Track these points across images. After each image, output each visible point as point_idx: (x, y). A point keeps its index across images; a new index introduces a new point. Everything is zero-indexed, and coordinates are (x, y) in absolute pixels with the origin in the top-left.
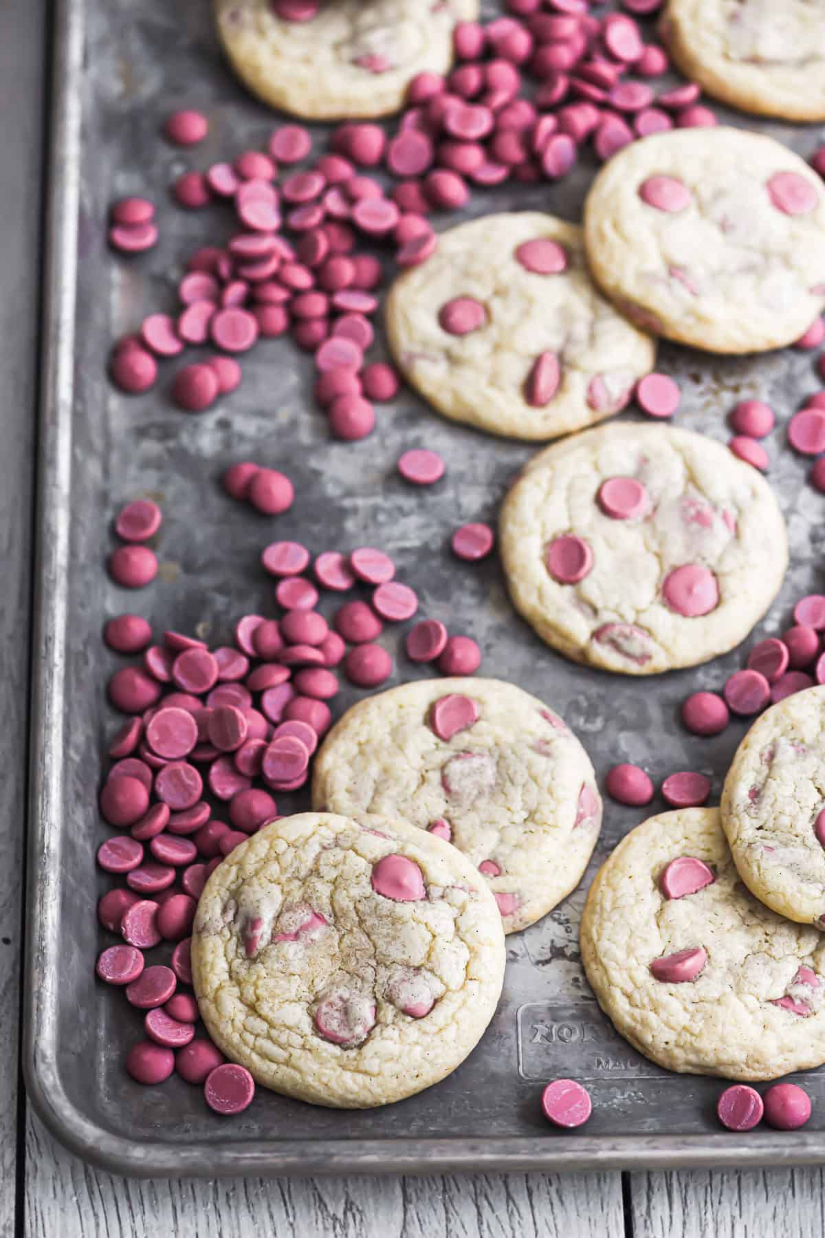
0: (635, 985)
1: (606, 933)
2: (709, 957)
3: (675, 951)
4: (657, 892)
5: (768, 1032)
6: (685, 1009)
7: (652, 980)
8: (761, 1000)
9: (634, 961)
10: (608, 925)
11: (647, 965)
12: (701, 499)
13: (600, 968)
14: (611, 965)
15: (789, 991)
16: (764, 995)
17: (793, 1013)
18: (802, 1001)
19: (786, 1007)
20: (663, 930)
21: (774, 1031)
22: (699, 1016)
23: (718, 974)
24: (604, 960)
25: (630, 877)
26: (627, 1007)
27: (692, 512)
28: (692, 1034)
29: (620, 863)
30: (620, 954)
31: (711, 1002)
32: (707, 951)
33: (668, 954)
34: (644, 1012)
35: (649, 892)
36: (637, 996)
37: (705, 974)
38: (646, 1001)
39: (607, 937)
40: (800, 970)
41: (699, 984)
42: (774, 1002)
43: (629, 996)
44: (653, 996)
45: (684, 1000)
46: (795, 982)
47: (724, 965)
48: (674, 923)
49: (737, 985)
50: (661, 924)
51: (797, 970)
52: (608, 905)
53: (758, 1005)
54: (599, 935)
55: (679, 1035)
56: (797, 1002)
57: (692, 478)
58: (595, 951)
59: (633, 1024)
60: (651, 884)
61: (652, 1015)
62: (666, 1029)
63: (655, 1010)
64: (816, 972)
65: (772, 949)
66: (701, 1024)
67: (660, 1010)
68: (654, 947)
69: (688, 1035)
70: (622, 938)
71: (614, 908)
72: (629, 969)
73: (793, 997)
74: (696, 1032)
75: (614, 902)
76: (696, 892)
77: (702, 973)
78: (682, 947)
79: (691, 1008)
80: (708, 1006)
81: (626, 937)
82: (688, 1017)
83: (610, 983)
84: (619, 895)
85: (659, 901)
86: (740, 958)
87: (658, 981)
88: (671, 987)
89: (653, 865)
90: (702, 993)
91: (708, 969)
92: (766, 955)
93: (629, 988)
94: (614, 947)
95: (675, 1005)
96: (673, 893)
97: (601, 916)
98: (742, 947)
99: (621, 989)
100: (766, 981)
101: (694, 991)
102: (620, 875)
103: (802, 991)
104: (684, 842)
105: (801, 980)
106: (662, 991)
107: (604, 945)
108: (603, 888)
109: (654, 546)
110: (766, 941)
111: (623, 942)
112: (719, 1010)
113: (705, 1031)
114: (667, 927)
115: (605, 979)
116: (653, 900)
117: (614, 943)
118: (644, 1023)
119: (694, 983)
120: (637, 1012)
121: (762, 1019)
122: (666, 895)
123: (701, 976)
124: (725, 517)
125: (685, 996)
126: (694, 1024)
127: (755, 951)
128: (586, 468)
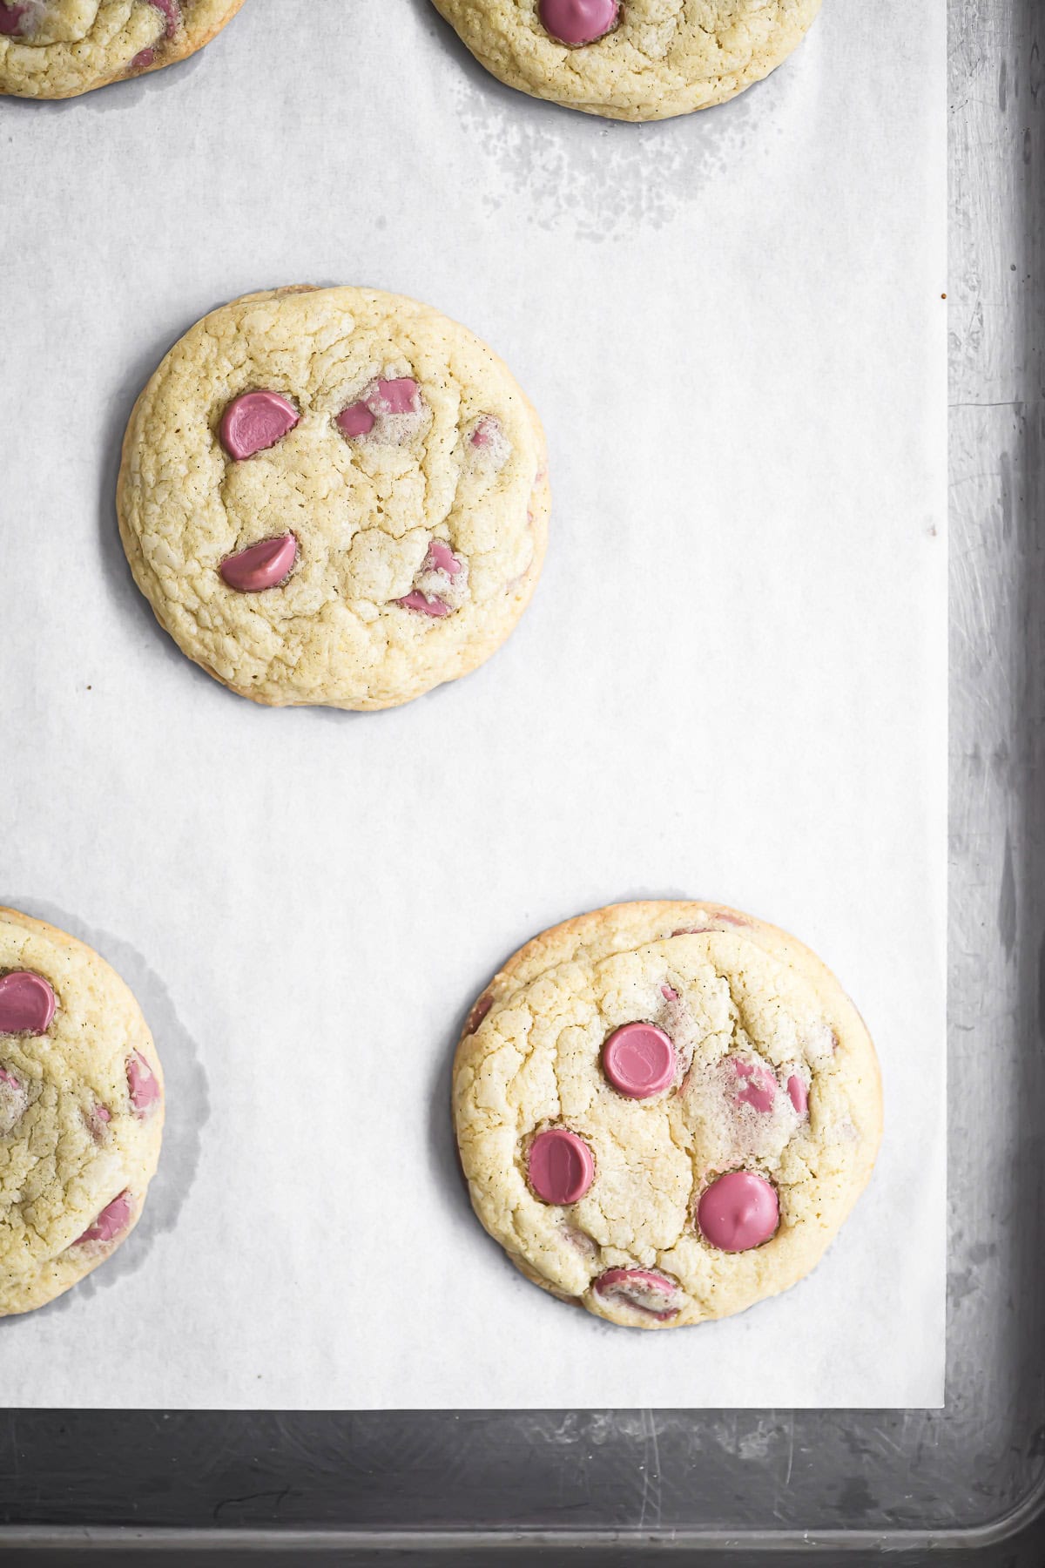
0: (201, 599)
1: (153, 522)
2: (301, 546)
3: (252, 541)
4: (217, 449)
5: (394, 652)
6: (274, 630)
7: (225, 591)
8: (379, 604)
9: (195, 565)
10: (154, 509)
11: (215, 568)
12: (757, 1061)
13: (150, 574)
14: (165, 572)
15: (418, 586)
16: (383, 596)
17: (425, 617)
18: (437, 597)
19: (416, 608)
20: (232, 513)
21: (402, 649)
22: (294, 641)
23: (316, 572)
24: (154, 564)
25: (178, 431)
26: (194, 629)
27: (743, 1085)
28: (288, 667)
29: (162, 409)
30: (176, 556)
31: (310, 618)
32: (296, 540)
33: (242, 547)
34: (218, 636)
35: (206, 450)
36: (204, 614)
37: (297, 574)
38: (218, 621)
39: (155, 528)
40: (432, 550)
41: (292, 590)
42: (400, 603)
43: (195, 614)
44: (228, 613)
45: (272, 618)
46: (425, 570)
47: (323, 556)
48: (246, 500)
49: (345, 585)
50: (228, 503)
51: (427, 549)
52: (150, 477)
53: (375, 612)
54: (142, 522)
55: (271, 666)
56: (431, 599)
57: (743, 1022)
58: (139, 548)
59: (206, 653)
60: (207, 438)
61: (229, 642)
62: (252, 660)
63: (234, 635)
64: (454, 549)
65: (390, 522)
66: (299, 652)
67: (240, 634)
68: (222, 540)
69: (284, 667)
70: (175, 529)
71: (159, 482)
72: (190, 578)
73: (425, 593)
74: (294, 662)
75: (159, 472)
76: (273, 444)
77: (292, 573)
78: (261, 535)
79: (283, 628)
80: (306, 626)
81: (181, 528)
82: (281, 641)
83: (166, 598)
84: (164, 461)
85: (221, 464)
86: (345, 542)
87: (233, 592)
88: (251, 598)
89: (207, 408)
90: (295, 606)
91: (300, 565)
92: (381, 533)
93: (194, 604)
94: (164, 543)
95: (260, 627)
96: (240, 451)
97: (143, 493)
98: (345, 524)
99: (183, 605)
100: (382, 574)
101: (283, 603)
102: (163, 427)
103: (435, 584)
104: (249, 365)
105: (432, 565)
106: (239, 608)
107: (151, 541)
108: (141, 447)
109: (687, 1142)
110: (380, 510)
111: (177, 536)
112: (321, 629)
113: (304, 661)
114: (236, 506)
115: (158, 590)
116: (212, 465)
117: (165, 537)
118: (220, 652)
119: (283, 588)
120: (208, 636)
121: (384, 634)
122: (232, 457)
123: (292, 576)
124: (792, 1090)
125: (272, 613)
126: (288, 652)
127: (366, 527)
128: (585, 1012)
